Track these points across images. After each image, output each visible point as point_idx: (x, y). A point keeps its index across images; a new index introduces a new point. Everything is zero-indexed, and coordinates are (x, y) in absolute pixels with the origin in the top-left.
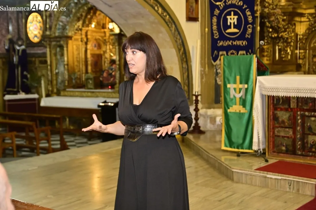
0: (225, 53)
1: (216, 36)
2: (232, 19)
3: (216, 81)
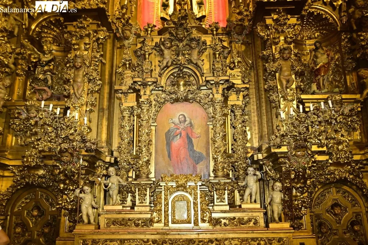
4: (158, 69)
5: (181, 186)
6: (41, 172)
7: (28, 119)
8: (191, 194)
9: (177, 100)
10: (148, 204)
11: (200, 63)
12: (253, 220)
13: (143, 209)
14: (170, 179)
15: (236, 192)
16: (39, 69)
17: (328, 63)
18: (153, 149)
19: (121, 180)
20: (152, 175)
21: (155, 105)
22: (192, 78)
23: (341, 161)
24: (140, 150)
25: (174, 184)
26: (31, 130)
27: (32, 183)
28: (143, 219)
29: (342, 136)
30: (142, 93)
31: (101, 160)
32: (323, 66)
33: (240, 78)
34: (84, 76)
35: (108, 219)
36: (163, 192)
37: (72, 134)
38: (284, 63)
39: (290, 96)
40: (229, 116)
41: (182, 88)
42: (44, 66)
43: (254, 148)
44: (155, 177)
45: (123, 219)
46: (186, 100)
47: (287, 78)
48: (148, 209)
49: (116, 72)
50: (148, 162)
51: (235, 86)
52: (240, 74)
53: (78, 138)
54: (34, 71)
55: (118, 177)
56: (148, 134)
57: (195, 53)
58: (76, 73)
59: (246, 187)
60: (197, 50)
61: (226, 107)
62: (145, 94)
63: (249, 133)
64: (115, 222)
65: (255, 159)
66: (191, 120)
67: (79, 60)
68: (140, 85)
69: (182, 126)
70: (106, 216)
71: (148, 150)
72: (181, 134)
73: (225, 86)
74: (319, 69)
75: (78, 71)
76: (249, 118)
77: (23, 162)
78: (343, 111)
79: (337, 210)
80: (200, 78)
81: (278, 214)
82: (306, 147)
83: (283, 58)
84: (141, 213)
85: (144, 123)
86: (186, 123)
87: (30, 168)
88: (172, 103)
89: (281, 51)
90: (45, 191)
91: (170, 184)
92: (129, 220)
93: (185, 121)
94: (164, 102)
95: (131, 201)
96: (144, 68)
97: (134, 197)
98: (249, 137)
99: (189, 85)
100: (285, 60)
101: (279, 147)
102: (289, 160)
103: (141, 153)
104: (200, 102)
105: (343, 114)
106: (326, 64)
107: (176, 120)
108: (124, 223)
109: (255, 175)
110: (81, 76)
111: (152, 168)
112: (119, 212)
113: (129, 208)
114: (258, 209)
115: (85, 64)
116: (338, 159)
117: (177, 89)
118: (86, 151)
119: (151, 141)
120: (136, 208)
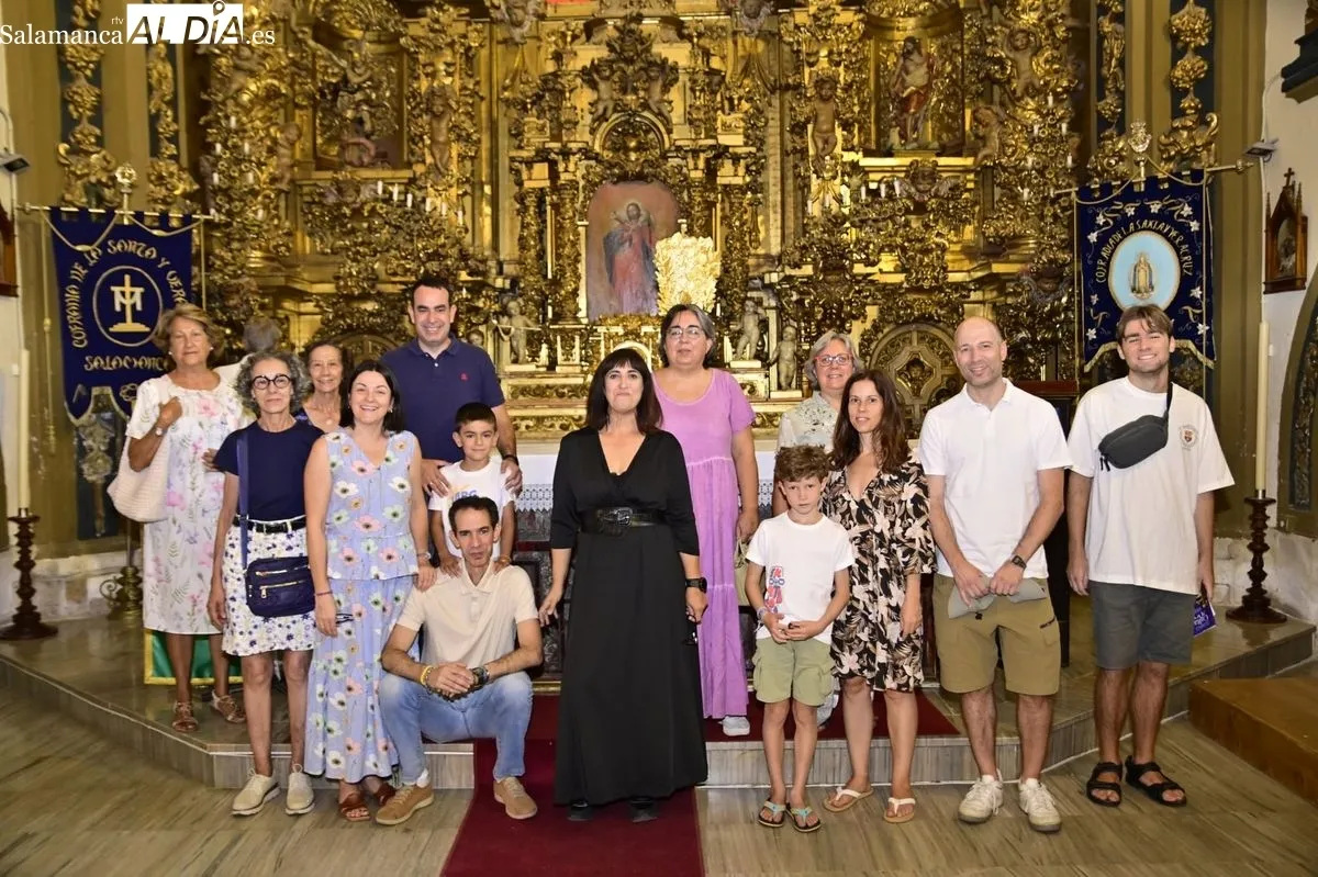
0: (108, 390)
1: (80, 341)
2: (128, 296)
3: (80, 472)
4: (588, 119)
5: (632, 333)
6: (370, 306)
7: (339, 206)
8: (647, 345)
9: (623, 178)
10: (577, 361)
11: (665, 108)
12: (748, 387)
13: (570, 369)
14: (614, 321)
15: (727, 340)
16: (344, 97)
17: (928, 87)
18: (582, 268)
19: (529, 322)
20: (582, 314)
21: (584, 188)
22: (651, 136)
23: (926, 285)
24: (561, 271)
25: (621, 331)
26: (345, 225)
27: (358, 325)
28: (570, 386)
29: (939, 235)
30: (561, 167)
31: (489, 286)
32: (917, 92)
33: (741, 130)
34: (450, 130)
35: (513, 386)
36: (603, 343)
37: (443, 246)
38: (822, 105)
39: (828, 171)
40: (718, 206)
41: (633, 156)
42: (353, 93)
43: (772, 257)
44: (588, 316)
45: (539, 387)
46: (640, 177)
47: (825, 136)
48: (578, 369)
49: (498, 98)
50: (575, 293)
51: (731, 150)
52: (742, 124)
53: (454, 252)
54: (334, 100)
55: (524, 318)
56: (574, 244)
57: (657, 88)
58: (435, 124)
59: (740, 333)
60: (660, 82)
61: (714, 189)
62: (566, 171)
63: (762, 228)
64: (524, 391)
65: (767, 281)
66: (649, 213)
67: (439, 102)
68: (557, 154)
69: (633, 226)
70: (511, 382)
71: (575, 272)
72: (631, 240)
73: (710, 154)
74: (908, 98)
75: (439, 123)
76: (764, 198)
77: (338, 288)
78: (937, 190)
79: (916, 372)
80: (666, 136)
81: (787, 377)
82: (843, 269)
83: (821, 96)
84: (567, 376)
85: (567, 224)
86: (641, 219)
87: (350, 298)
88: (615, 183)
89: (819, 83)
90: (379, 339)
91: (614, 330)
92: (548, 387)
93: (639, 215)
94: (601, 182)
95: (549, 356)
96: (563, 119)
97: (552, 349)
98: (762, 236)
99: (646, 150)
100: (825, 100)
101: (797, 266)
102: (815, 289)
103: (563, 276)
104: (665, 181)
105: (936, 196)
106: (922, 88)
107: (623, 214)
108: (540, 392)
109: (756, 313)
110: (444, 131)
111: (582, 301)
112: (532, 375)
113: (544, 369)
114: (757, 369)
115: (451, 107)
116: (918, 281)
117: (623, 157)
118: (469, 274)
119: (579, 255)
120: (558, 369)
